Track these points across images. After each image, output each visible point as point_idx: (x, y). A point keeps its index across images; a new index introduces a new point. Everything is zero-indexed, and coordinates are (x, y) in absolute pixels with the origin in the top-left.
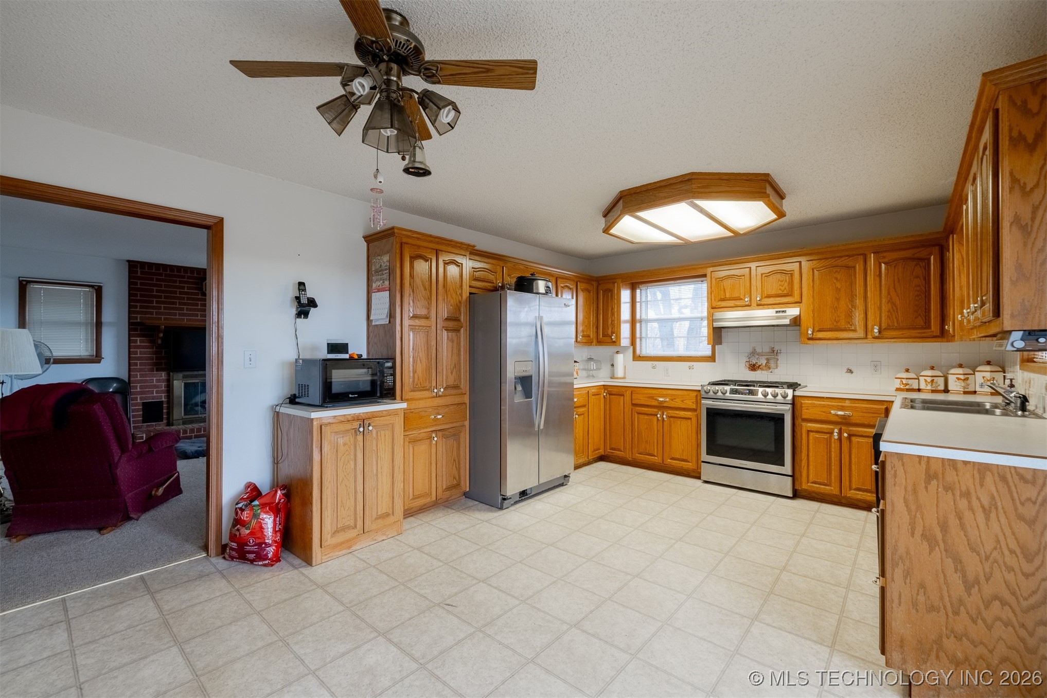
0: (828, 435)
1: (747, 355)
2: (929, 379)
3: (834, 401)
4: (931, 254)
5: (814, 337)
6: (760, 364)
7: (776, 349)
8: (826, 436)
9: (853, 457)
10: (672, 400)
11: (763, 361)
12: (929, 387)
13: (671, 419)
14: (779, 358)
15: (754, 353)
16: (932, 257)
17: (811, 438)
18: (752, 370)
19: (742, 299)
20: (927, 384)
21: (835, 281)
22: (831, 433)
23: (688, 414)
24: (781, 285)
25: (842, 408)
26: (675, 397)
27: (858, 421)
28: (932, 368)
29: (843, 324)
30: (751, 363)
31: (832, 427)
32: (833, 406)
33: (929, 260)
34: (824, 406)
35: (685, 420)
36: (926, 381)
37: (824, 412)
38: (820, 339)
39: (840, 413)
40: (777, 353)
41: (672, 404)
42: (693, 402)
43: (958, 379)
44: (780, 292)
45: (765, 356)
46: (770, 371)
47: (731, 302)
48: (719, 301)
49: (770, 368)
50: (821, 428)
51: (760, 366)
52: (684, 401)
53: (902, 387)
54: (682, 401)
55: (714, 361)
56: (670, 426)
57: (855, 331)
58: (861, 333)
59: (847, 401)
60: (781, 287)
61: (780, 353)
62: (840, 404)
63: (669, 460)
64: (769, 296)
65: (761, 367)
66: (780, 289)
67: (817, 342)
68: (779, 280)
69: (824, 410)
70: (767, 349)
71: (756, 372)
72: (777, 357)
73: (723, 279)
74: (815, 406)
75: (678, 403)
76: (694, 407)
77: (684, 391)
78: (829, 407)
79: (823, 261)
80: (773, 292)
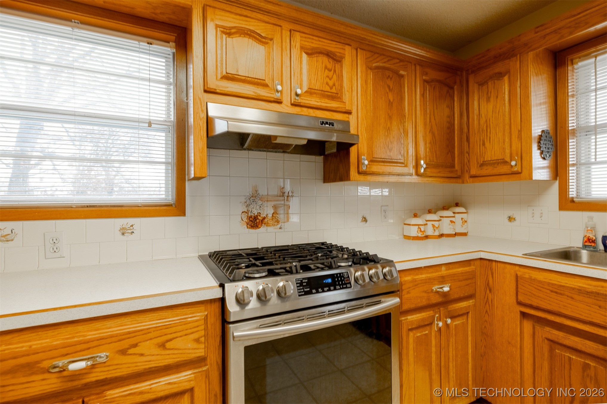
0: (429, 328)
1: (243, 200)
2: (436, 224)
3: (431, 271)
5: (368, 170)
6: (265, 215)
7: (286, 190)
8: (427, 331)
9: (451, 351)
11: (268, 211)
12: (436, 233)
14: (291, 204)
15: (255, 196)
17: (412, 340)
18: (252, 227)
19: (267, 86)
20: (435, 230)
21: (388, 91)
22: (431, 323)
23: (183, 379)
24: (328, 77)
26: (133, 341)
27: (455, 296)
28: (430, 212)
30: (250, 215)
31: (432, 313)
33: (454, 88)
34: (425, 282)
36: (433, 226)
37: (425, 292)
40: (288, 196)
41: (129, 364)
42: (197, 341)
43: (452, 222)
44: (327, 88)
45: (271, 201)
46: (279, 226)
47: (247, 86)
48: (223, 78)
49: (278, 222)
50: (422, 319)
51: (264, 218)
52: (168, 345)
53: (419, 235)
54: (162, 346)
55: (182, 213)
57: (403, 164)
58: (409, 169)
60: (328, 81)
61: (292, 196)
64: (311, 92)
65: (266, 220)
66: (327, 84)
67: (369, 177)
68: (326, 68)
69: (425, 289)
70: (273, 191)
71: (258, 230)
72: (287, 203)
73: (228, 31)
74: (416, 284)
75: (148, 355)
76: (201, 352)
77: (169, 313)
78: (430, 281)
79: (376, 55)
80: (317, 86)
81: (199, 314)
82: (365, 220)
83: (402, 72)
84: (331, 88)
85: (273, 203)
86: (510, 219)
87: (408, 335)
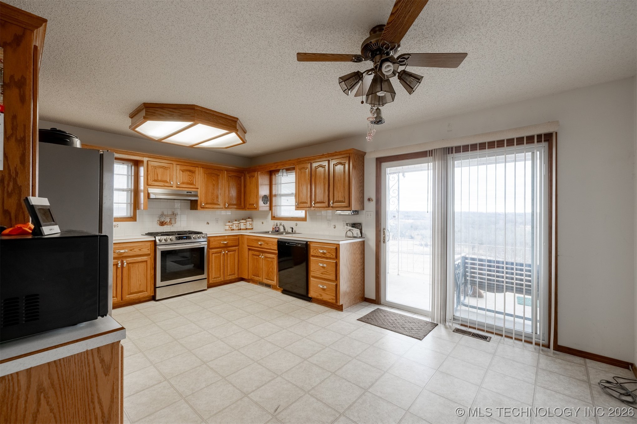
0: (220, 254)
1: (158, 216)
2: (237, 225)
3: (221, 237)
4: (242, 176)
5: (204, 207)
7: (175, 213)
8: (219, 254)
9: (228, 261)
10: (131, 250)
11: (168, 220)
12: (237, 228)
13: (130, 265)
14: (177, 218)
15: (162, 215)
16: (242, 177)
17: (213, 256)
18: (161, 225)
19: (168, 182)
22: (221, 252)
23: (145, 258)
24: (189, 178)
25: (225, 240)
26: (133, 248)
27: (230, 245)
28: (236, 221)
29: (215, 201)
30: (160, 221)
31: (221, 249)
32: (222, 240)
33: (241, 178)
34: (218, 240)
35: (141, 263)
36: (236, 226)
37: (219, 243)
38: (206, 208)
39: (225, 242)
40: (175, 215)
41: (132, 253)
42: (148, 250)
43: (244, 224)
44: (189, 182)
46: (172, 225)
47: (161, 183)
48: (153, 181)
49: (171, 224)
50: (218, 251)
51: (166, 222)
52: (141, 250)
53: (229, 229)
54: (140, 250)
55: (135, 221)
56: (129, 270)
57: (219, 205)
58: (222, 206)
59: (226, 237)
61: (177, 215)
62: (224, 238)
63: (127, 296)
64: (183, 183)
65: (167, 223)
66: (189, 180)
67: (205, 209)
68: (189, 175)
69: (219, 242)
70: (170, 213)
71: (164, 227)
72: (175, 217)
73: (155, 167)
74: (215, 241)
75: (137, 252)
76: (149, 252)
77: (141, 243)
78: (221, 240)
79: (209, 169)
80: (186, 181)
81: (149, 244)
82: (208, 223)
83: (219, 174)
84: (191, 181)
85: (170, 217)
86: (263, 223)
87: (212, 255)
